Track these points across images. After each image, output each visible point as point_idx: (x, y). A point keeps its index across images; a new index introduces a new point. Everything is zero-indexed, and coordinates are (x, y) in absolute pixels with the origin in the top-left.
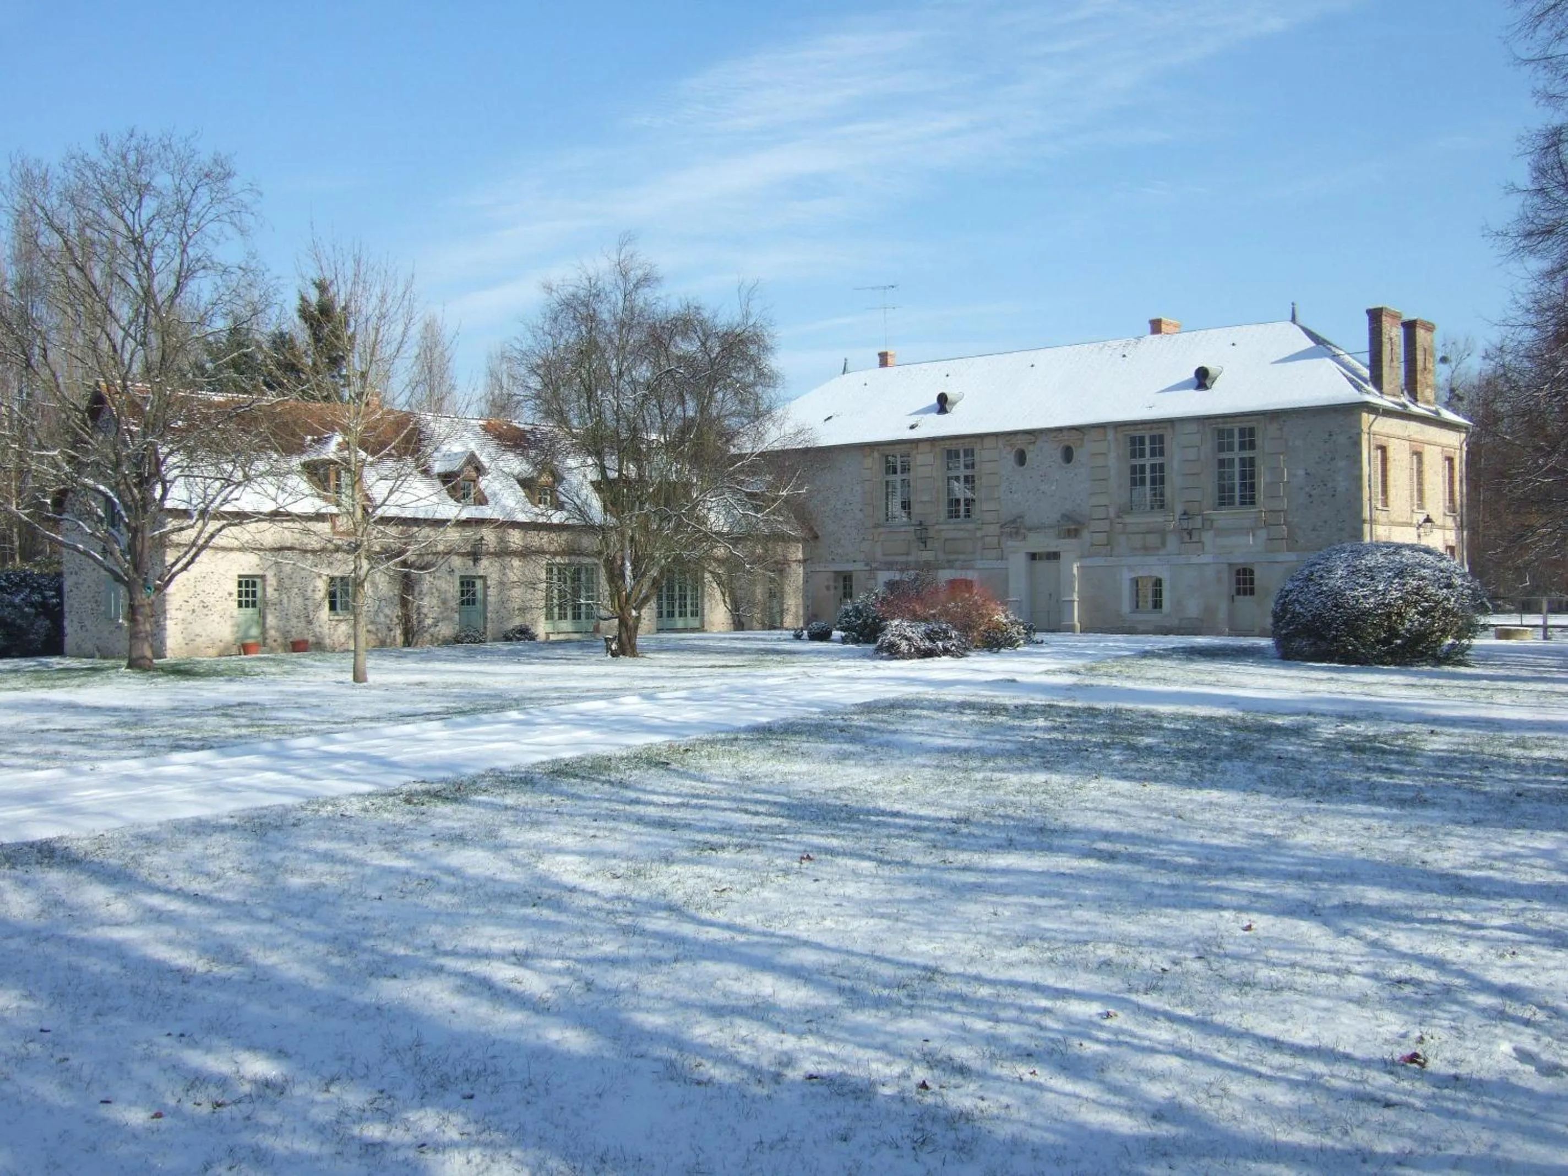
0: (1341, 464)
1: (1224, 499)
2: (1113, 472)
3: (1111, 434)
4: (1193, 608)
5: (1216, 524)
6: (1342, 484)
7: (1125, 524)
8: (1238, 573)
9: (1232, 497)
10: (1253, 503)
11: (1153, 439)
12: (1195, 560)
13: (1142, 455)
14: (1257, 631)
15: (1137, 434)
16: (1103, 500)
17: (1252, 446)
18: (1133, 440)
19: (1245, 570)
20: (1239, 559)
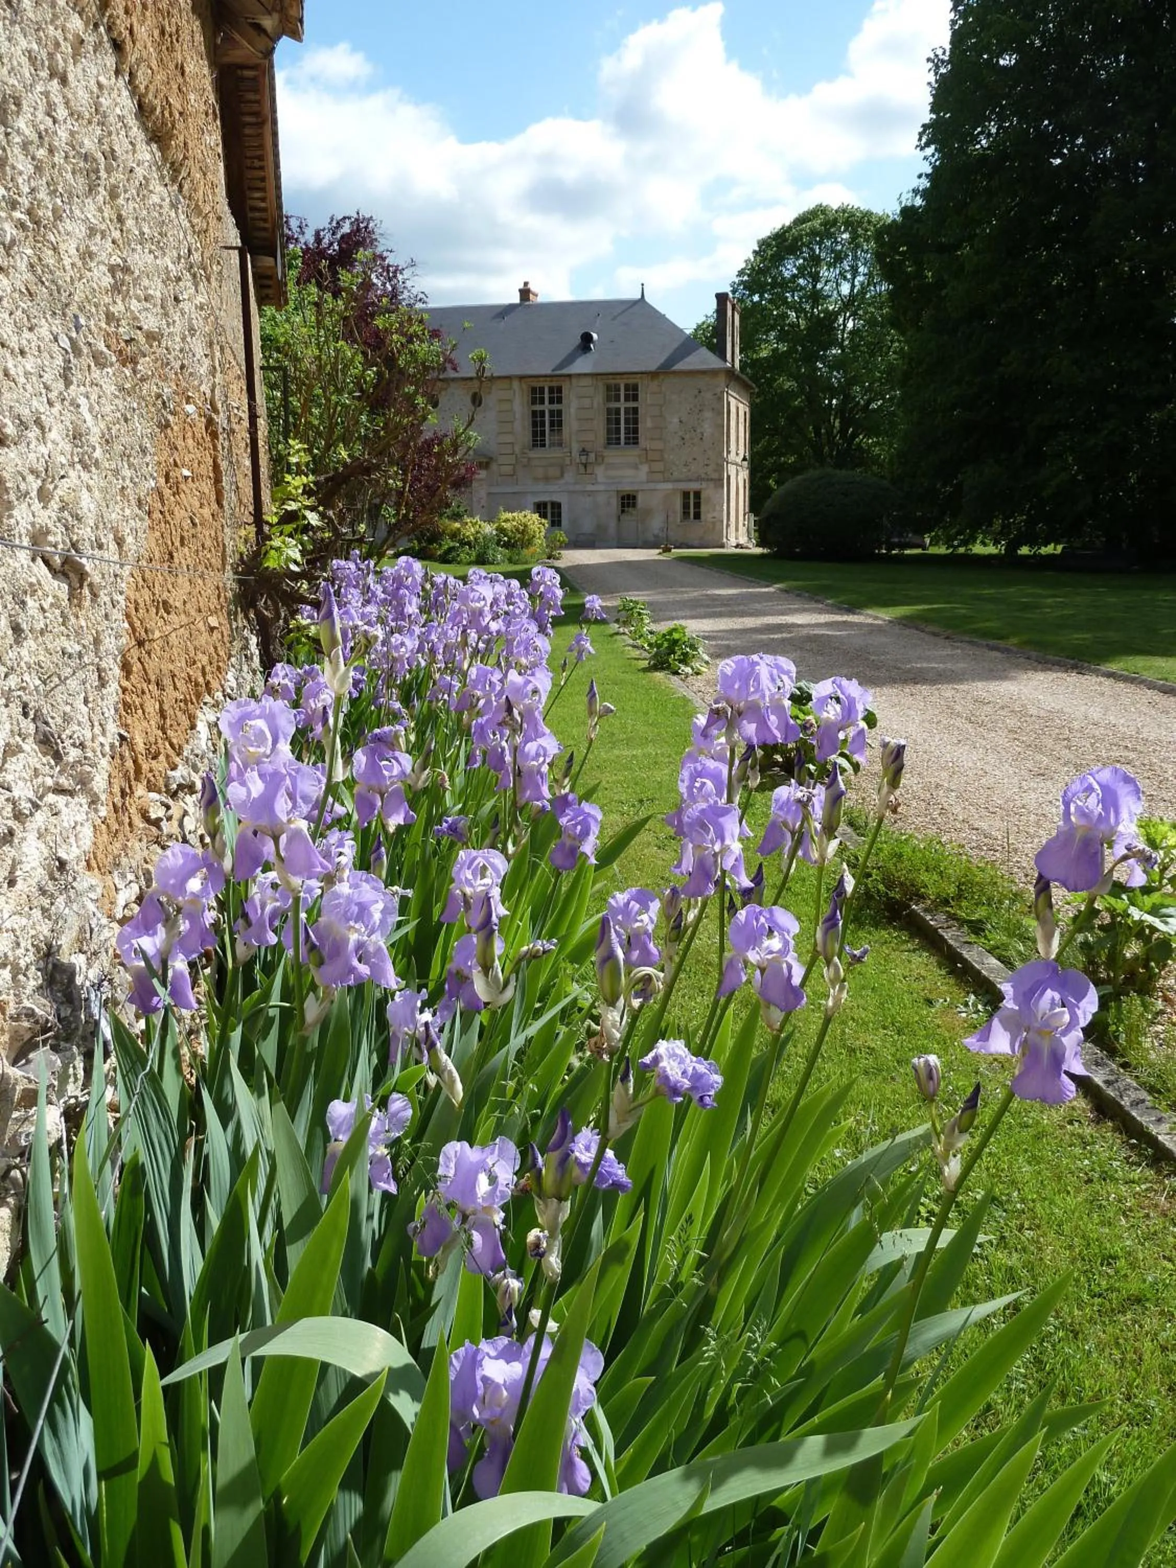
0: (708, 414)
1: (612, 440)
2: (517, 416)
3: (516, 384)
4: (588, 526)
5: (606, 460)
6: (707, 429)
7: (529, 459)
8: (623, 498)
9: (619, 439)
10: (637, 443)
11: (551, 390)
12: (590, 488)
13: (542, 402)
14: (640, 543)
15: (538, 385)
16: (509, 439)
17: (635, 398)
18: (534, 390)
19: (629, 496)
20: (627, 488)
